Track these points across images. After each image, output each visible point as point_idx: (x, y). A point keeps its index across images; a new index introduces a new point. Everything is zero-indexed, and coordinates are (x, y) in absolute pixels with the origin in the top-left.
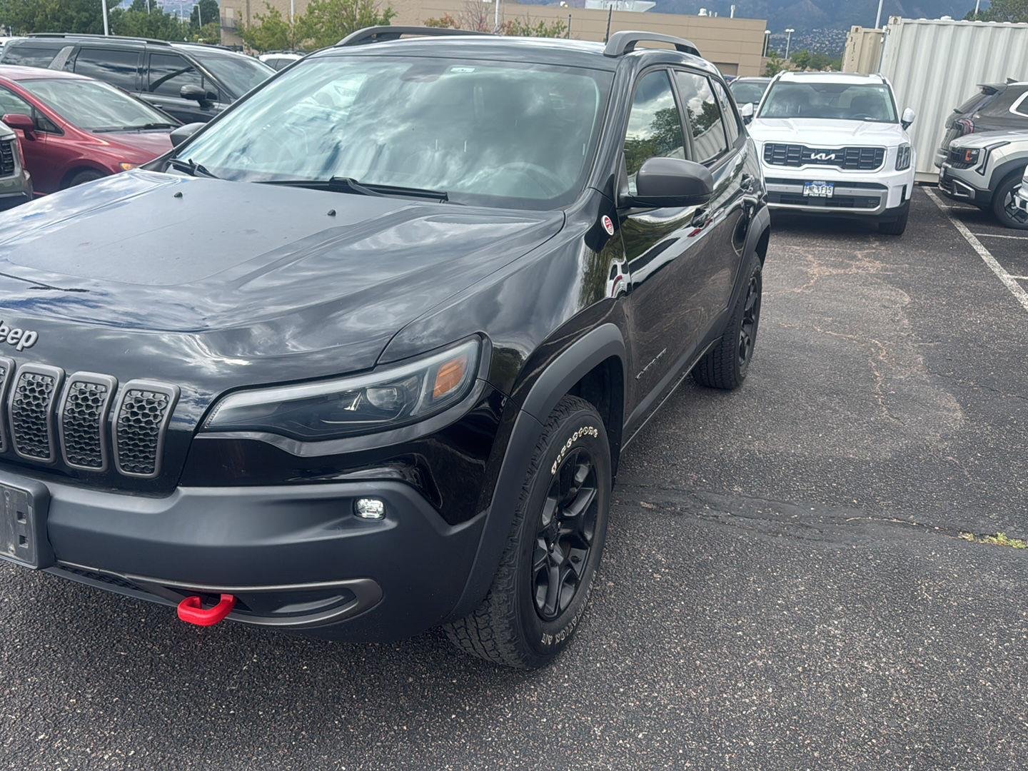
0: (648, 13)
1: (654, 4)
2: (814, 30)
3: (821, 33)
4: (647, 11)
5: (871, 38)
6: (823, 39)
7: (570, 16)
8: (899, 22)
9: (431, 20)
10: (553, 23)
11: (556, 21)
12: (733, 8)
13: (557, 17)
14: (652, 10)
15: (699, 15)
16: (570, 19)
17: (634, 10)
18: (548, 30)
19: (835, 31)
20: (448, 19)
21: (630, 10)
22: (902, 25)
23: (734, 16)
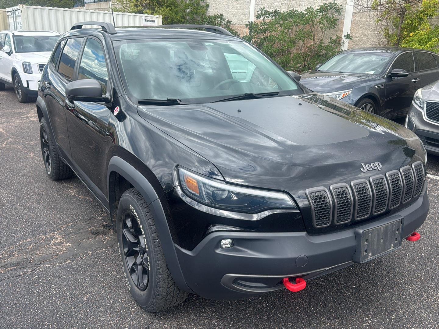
8: (24, 7)
22: (26, 8)
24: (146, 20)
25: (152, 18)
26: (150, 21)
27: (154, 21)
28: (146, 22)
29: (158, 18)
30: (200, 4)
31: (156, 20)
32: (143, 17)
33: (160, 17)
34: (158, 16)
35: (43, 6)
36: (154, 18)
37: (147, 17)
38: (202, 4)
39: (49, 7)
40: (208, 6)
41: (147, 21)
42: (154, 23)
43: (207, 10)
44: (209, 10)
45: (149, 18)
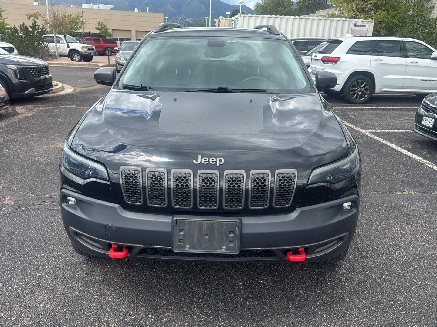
0: (110, 10)
1: (113, 6)
2: (173, 17)
3: (175, 19)
4: (110, 9)
5: (228, 22)
6: (177, 21)
7: (82, 11)
9: (29, 14)
10: (76, 14)
11: (77, 14)
12: (148, 8)
13: (77, 12)
14: (112, 9)
15: (135, 11)
16: (82, 13)
17: (104, 9)
18: (74, 18)
19: (181, 17)
20: (37, 14)
21: (103, 9)
22: (243, 17)
23: (149, 12)
24: (355, 25)
25: (363, 22)
26: (360, 26)
27: (365, 25)
28: (355, 27)
29: (370, 22)
30: (424, 6)
31: (367, 25)
32: (353, 22)
33: (372, 21)
34: (370, 20)
35: (262, 15)
36: (365, 23)
37: (357, 22)
38: (427, 5)
39: (268, 15)
40: (432, 8)
41: (357, 26)
42: (364, 27)
43: (431, 12)
44: (433, 13)
45: (359, 22)
